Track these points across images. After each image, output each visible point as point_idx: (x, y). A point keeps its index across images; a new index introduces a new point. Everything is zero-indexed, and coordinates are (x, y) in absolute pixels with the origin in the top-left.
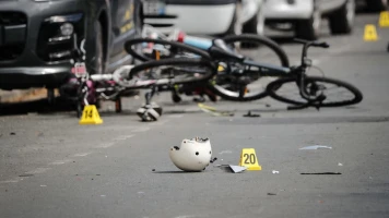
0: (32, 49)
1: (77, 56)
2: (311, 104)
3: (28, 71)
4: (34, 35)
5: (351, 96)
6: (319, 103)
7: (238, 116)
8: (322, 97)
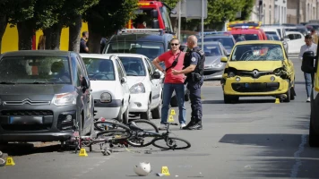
0: (55, 125)
1: (75, 128)
2: (170, 148)
3: (53, 134)
4: (56, 120)
5: (186, 145)
6: (174, 148)
7: (142, 153)
8: (175, 146)
